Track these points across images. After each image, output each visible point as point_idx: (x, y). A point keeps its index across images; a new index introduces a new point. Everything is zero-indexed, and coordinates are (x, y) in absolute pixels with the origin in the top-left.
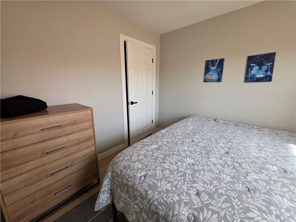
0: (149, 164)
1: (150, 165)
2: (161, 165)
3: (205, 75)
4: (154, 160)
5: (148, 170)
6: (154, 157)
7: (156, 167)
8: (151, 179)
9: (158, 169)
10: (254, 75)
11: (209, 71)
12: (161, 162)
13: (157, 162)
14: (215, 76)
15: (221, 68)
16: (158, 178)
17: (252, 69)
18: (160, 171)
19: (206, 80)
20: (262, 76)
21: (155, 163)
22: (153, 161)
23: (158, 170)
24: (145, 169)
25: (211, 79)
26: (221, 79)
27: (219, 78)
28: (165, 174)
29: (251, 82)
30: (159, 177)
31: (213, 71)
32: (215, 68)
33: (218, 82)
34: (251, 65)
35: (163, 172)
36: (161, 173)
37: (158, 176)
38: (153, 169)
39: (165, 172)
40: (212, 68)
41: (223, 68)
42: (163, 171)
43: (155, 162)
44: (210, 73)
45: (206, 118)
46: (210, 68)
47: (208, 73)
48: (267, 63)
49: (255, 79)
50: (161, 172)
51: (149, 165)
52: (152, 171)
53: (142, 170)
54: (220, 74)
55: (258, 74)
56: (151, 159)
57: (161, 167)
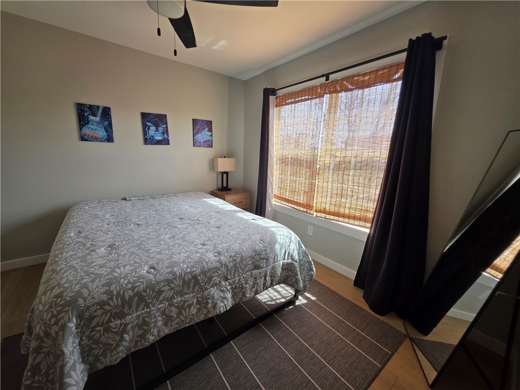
3: (81, 129)
8: (111, 355)
9: (98, 335)
10: (152, 136)
11: (88, 123)
14: (102, 133)
15: (108, 121)
16: (116, 344)
17: (149, 129)
18: (104, 335)
19: (86, 137)
20: (160, 138)
23: (100, 337)
25: (96, 137)
26: (112, 138)
27: (108, 135)
28: (117, 330)
29: (151, 144)
30: (114, 342)
31: (95, 124)
32: (98, 119)
33: (108, 141)
34: (147, 123)
36: (110, 335)
39: (114, 326)
40: (91, 118)
41: (111, 121)
42: (108, 330)
44: (89, 125)
45: (107, 200)
46: (88, 118)
47: (85, 125)
48: (162, 125)
49: (155, 141)
54: (109, 128)
55: (157, 136)
57: (98, 328)
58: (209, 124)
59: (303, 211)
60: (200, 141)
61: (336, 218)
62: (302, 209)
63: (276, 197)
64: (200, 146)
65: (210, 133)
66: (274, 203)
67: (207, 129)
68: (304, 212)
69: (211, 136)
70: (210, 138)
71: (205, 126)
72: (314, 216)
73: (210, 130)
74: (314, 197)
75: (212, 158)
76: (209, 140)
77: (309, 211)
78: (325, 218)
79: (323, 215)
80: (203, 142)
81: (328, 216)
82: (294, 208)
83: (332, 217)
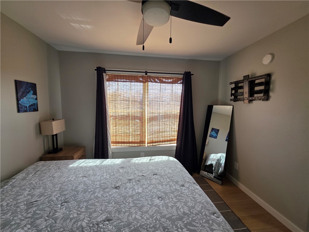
0: (203, 223)
1: (202, 221)
2: (190, 213)
4: (194, 224)
5: (208, 216)
6: (191, 227)
7: (197, 214)
12: (188, 216)
13: (192, 218)
21: (195, 219)
22: (196, 223)
24: (210, 219)
35: (194, 206)
37: (201, 206)
38: (202, 214)
43: (194, 221)
50: (195, 207)
51: (204, 221)
52: (204, 213)
53: (214, 221)
56: (196, 227)
58: (33, 87)
59: (137, 146)
60: (25, 105)
61: (158, 144)
62: (136, 145)
63: (113, 142)
64: (26, 111)
65: (35, 97)
66: (112, 147)
67: (32, 92)
68: (139, 146)
69: (36, 99)
70: (35, 102)
71: (30, 89)
72: (146, 146)
73: (35, 93)
74: (145, 136)
75: (38, 122)
76: (34, 104)
77: (141, 145)
78: (153, 145)
79: (151, 144)
80: (29, 106)
81: (154, 144)
82: (130, 146)
83: (156, 144)
